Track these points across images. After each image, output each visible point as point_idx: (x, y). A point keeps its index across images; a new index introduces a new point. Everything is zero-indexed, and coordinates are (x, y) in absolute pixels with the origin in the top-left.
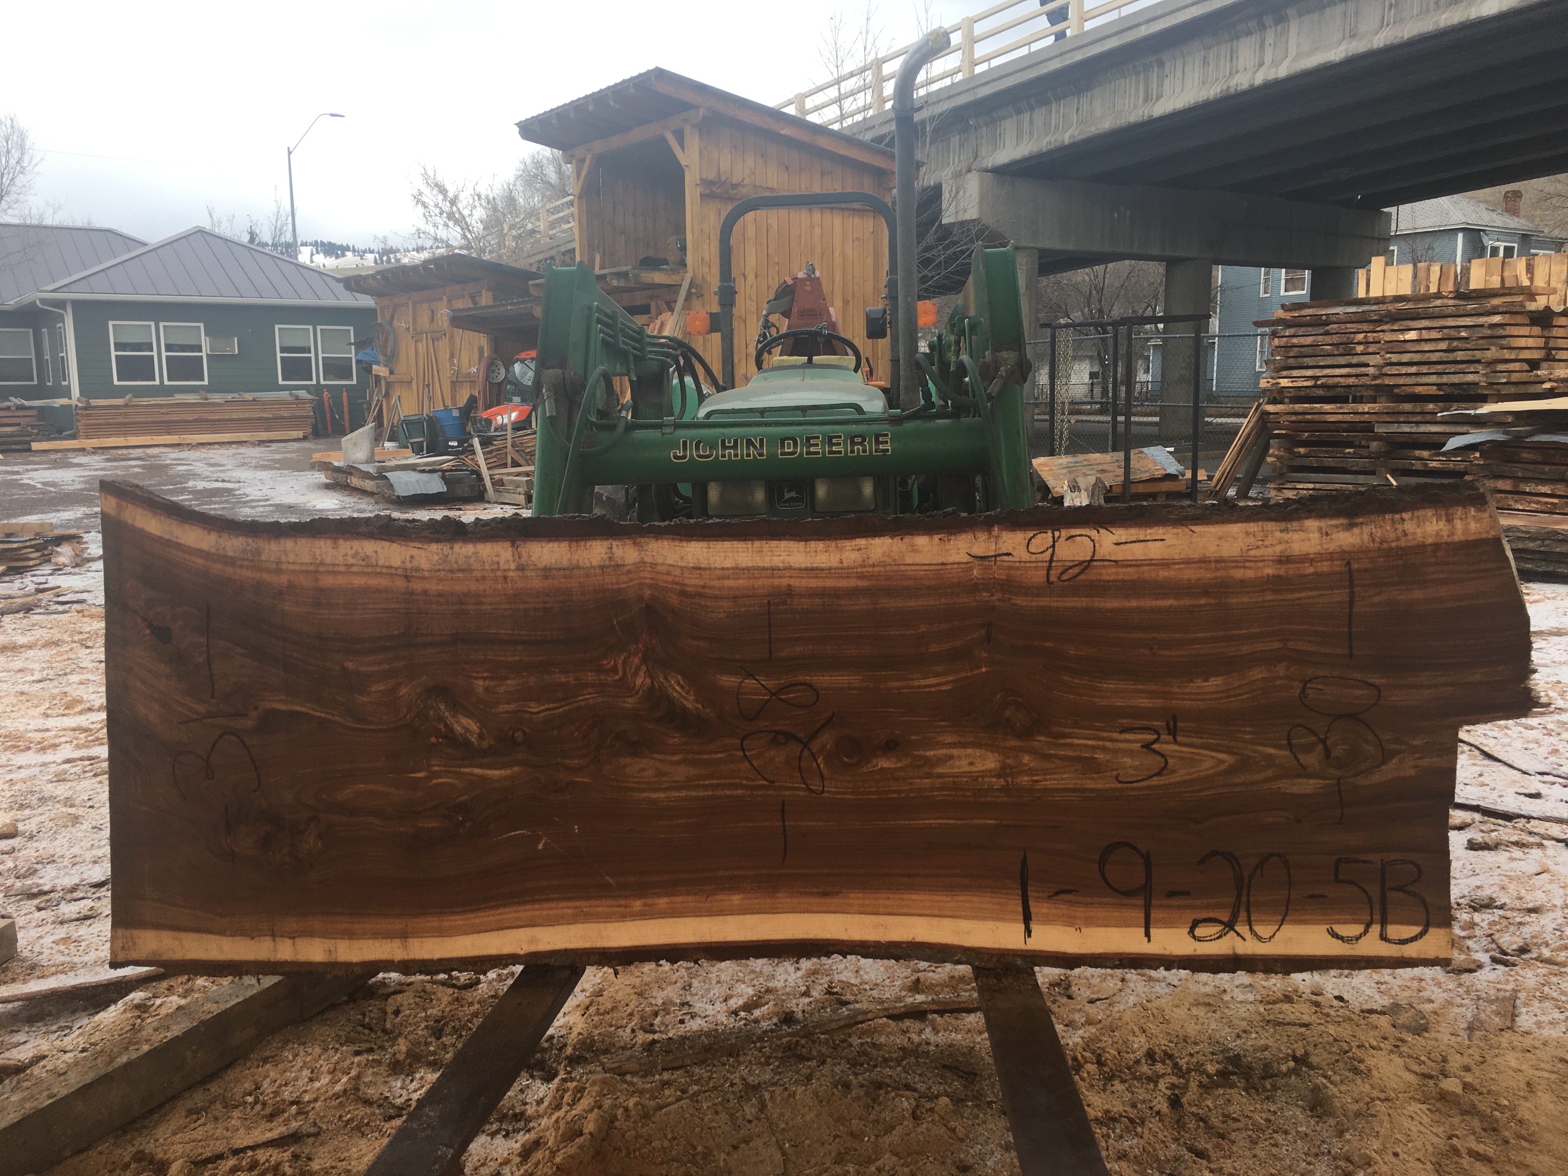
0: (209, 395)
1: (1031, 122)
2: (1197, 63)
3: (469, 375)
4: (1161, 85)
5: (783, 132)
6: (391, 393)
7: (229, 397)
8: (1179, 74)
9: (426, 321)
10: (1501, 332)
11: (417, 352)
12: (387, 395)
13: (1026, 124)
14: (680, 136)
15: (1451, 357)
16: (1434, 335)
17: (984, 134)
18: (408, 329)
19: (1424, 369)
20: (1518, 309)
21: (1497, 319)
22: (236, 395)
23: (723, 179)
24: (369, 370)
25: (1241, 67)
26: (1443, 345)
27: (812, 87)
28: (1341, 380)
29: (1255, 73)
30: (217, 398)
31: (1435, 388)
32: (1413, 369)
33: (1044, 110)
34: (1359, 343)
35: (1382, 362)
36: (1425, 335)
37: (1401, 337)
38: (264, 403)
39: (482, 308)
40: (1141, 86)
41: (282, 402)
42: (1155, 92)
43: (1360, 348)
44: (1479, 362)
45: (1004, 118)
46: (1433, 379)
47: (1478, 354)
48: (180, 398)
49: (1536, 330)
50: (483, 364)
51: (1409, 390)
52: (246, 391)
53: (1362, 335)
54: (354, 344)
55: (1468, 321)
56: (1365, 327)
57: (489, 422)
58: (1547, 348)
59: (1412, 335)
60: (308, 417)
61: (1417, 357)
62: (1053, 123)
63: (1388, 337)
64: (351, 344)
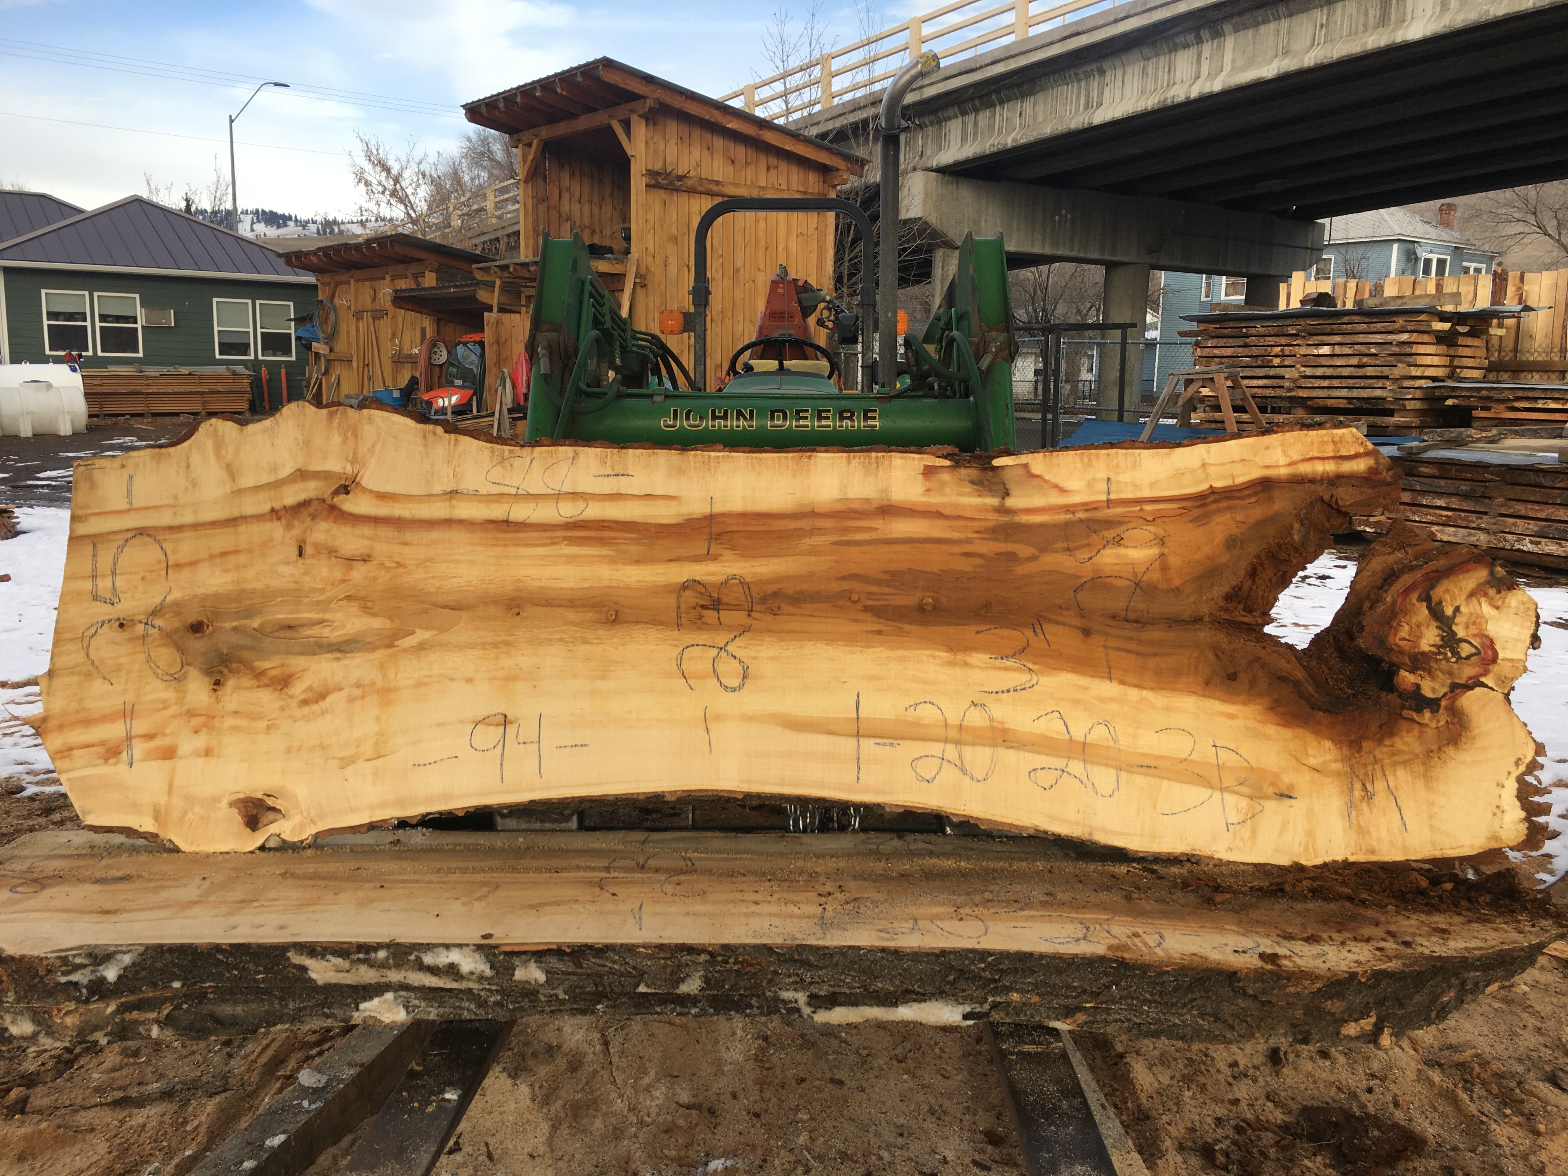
0: (144, 368)
1: (976, 124)
2: (1136, 73)
3: (410, 356)
4: (1101, 94)
5: (729, 126)
6: (331, 371)
7: (165, 370)
8: (1119, 83)
9: (368, 300)
10: (1407, 350)
11: (358, 331)
12: (327, 372)
13: (970, 127)
14: (627, 126)
15: (1360, 372)
16: (1346, 350)
17: (930, 133)
18: (349, 308)
19: (1336, 383)
20: (1424, 328)
21: (1404, 337)
22: (171, 368)
23: (669, 170)
24: (309, 347)
25: (1178, 80)
26: (1354, 361)
27: (758, 80)
28: (1259, 391)
29: (1191, 86)
30: (152, 371)
31: (1345, 401)
32: (1326, 383)
33: (988, 113)
34: (1276, 356)
35: (1297, 375)
36: (1338, 350)
37: (1315, 352)
38: (200, 377)
39: (426, 289)
40: (1083, 92)
41: (219, 377)
42: (1095, 99)
43: (1276, 361)
44: (1386, 378)
45: (949, 119)
46: (1344, 393)
47: (1386, 371)
48: (113, 370)
49: (1442, 349)
50: (424, 346)
51: (1321, 403)
52: (181, 364)
53: (1279, 348)
54: (295, 320)
55: (1378, 338)
56: (1283, 340)
57: (429, 404)
58: (1453, 368)
59: (1325, 350)
60: (245, 392)
61: (1329, 372)
62: (997, 126)
63: (1303, 351)
64: (290, 320)
